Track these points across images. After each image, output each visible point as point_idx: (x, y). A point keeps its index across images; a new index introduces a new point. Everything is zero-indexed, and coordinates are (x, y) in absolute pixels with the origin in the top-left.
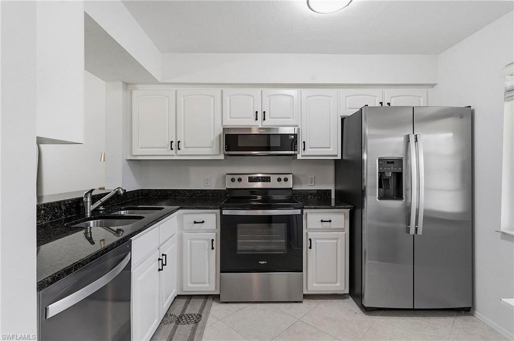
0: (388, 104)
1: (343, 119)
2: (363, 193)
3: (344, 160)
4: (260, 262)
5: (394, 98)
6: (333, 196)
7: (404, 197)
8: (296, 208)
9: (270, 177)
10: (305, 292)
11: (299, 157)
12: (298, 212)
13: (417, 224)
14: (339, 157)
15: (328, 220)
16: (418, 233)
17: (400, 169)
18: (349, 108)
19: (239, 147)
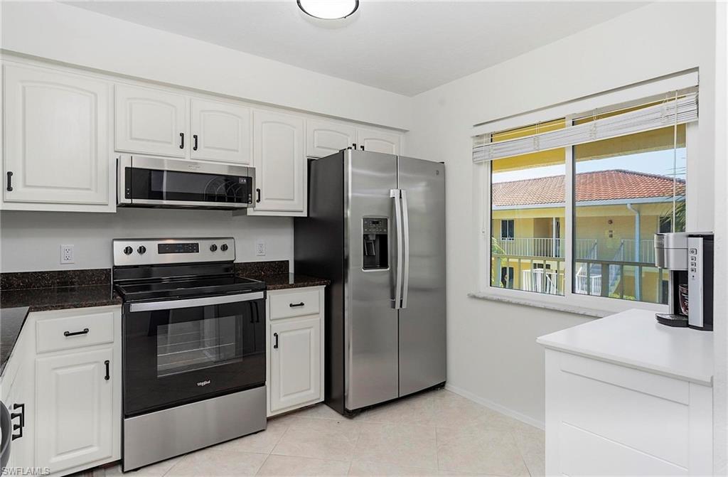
0: (362, 147)
1: (310, 161)
2: (345, 263)
3: (311, 218)
4: (199, 384)
5: (368, 141)
6: (291, 270)
7: (389, 265)
8: (254, 290)
9: (198, 244)
10: (269, 415)
11: (250, 212)
12: (259, 295)
13: (402, 297)
14: (305, 214)
15: (299, 303)
16: (403, 307)
17: (385, 230)
18: (318, 147)
19: (153, 192)
